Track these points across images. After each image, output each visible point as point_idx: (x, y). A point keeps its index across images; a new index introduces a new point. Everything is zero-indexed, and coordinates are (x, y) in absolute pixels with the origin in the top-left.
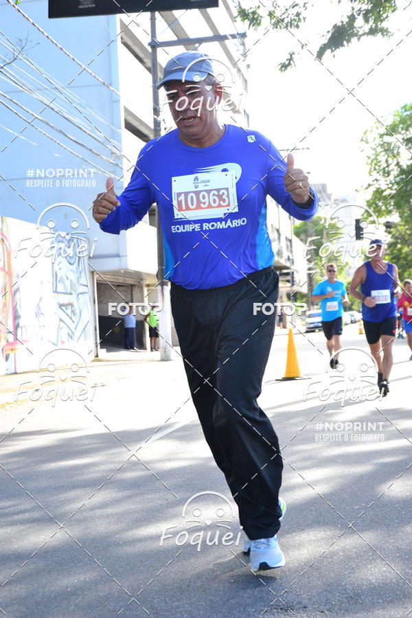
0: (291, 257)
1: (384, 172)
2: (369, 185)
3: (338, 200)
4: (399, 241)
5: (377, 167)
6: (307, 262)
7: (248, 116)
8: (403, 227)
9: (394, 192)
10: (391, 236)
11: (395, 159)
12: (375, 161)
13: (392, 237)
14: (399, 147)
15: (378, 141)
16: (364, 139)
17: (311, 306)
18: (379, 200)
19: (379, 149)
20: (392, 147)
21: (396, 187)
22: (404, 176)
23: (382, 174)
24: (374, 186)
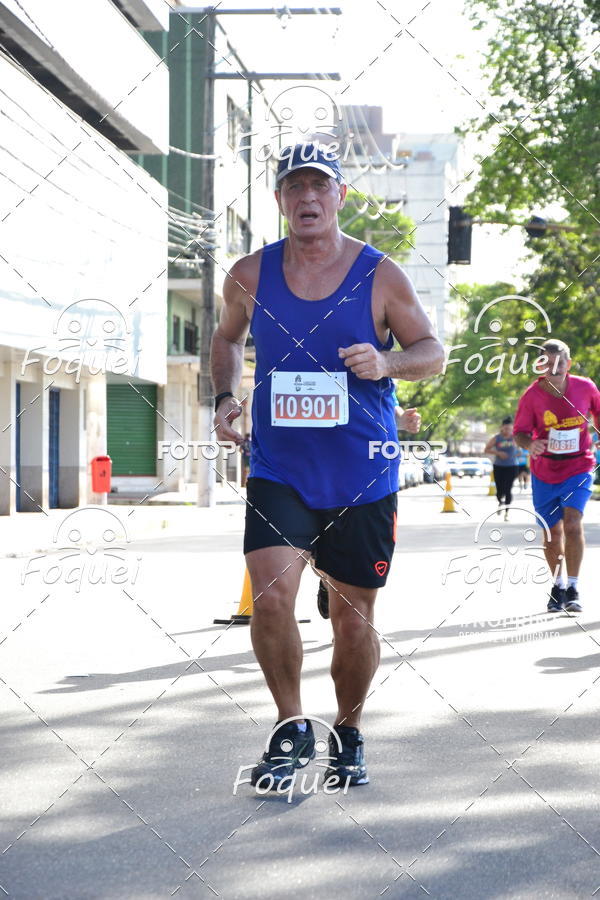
1: (533, 87)
2: (492, 119)
3: (408, 154)
4: (563, 271)
5: (515, 72)
8: (573, 236)
9: (556, 140)
10: (540, 256)
11: (565, 53)
12: (511, 57)
13: (543, 261)
14: (577, 23)
18: (516, 160)
19: (524, 25)
20: (557, 21)
21: (562, 127)
22: (584, 101)
23: (526, 91)
24: (504, 123)
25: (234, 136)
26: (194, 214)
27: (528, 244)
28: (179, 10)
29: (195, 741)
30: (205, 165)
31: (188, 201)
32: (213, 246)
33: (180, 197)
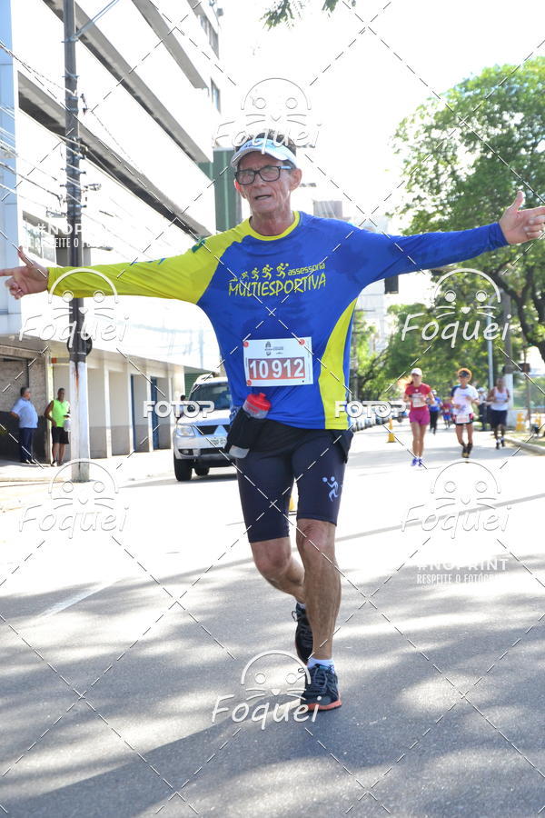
1: (431, 187)
2: (408, 207)
5: (420, 178)
7: (218, 91)
9: (446, 218)
11: (449, 166)
12: (418, 170)
14: (456, 148)
15: (422, 137)
16: (401, 133)
19: (424, 150)
20: (444, 147)
21: (450, 210)
22: (462, 194)
23: (427, 189)
24: (415, 209)
27: (432, 280)
28: (220, 149)
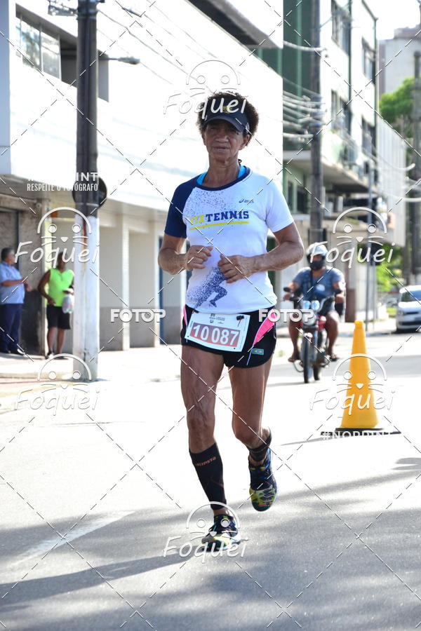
0: (372, 166)
6: (408, 178)
17: (412, 277)
25: (337, 31)
26: (305, 97)
29: (305, 532)
30: (313, 56)
31: (299, 86)
32: (320, 123)
33: (292, 83)
